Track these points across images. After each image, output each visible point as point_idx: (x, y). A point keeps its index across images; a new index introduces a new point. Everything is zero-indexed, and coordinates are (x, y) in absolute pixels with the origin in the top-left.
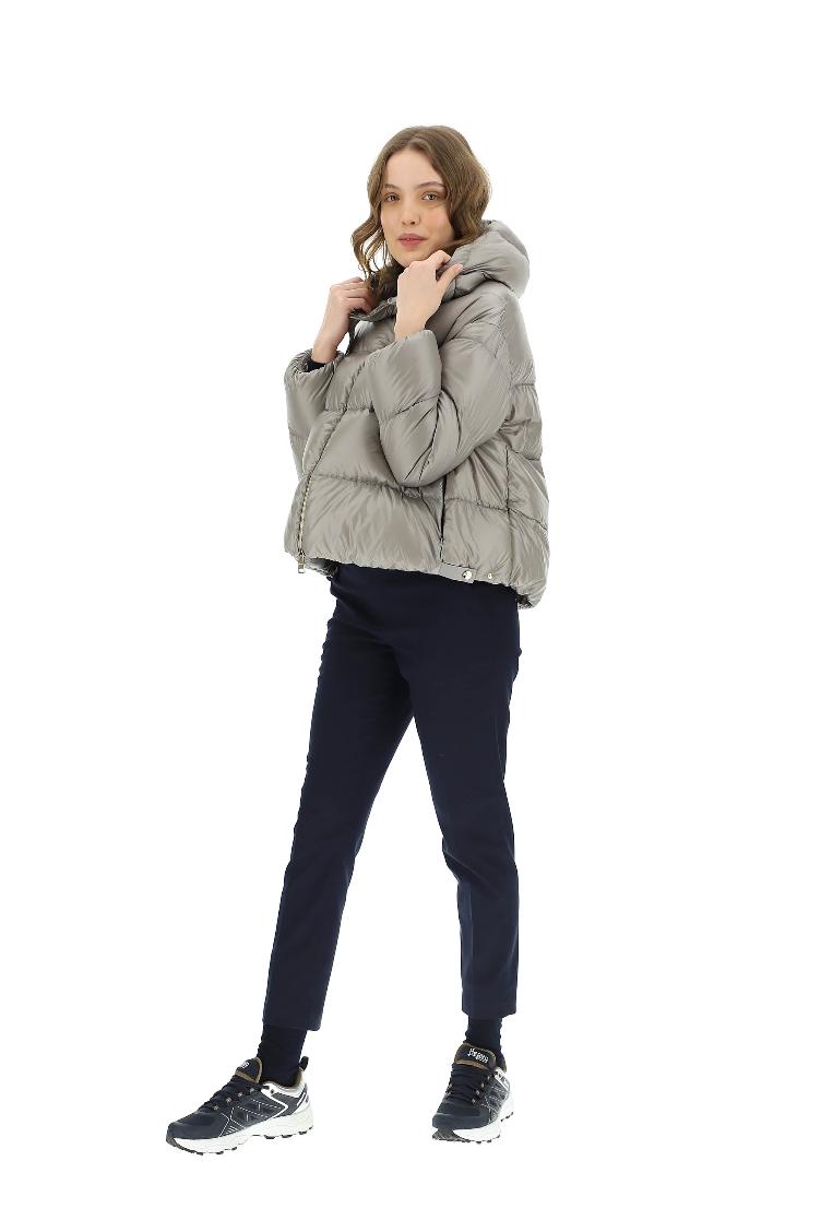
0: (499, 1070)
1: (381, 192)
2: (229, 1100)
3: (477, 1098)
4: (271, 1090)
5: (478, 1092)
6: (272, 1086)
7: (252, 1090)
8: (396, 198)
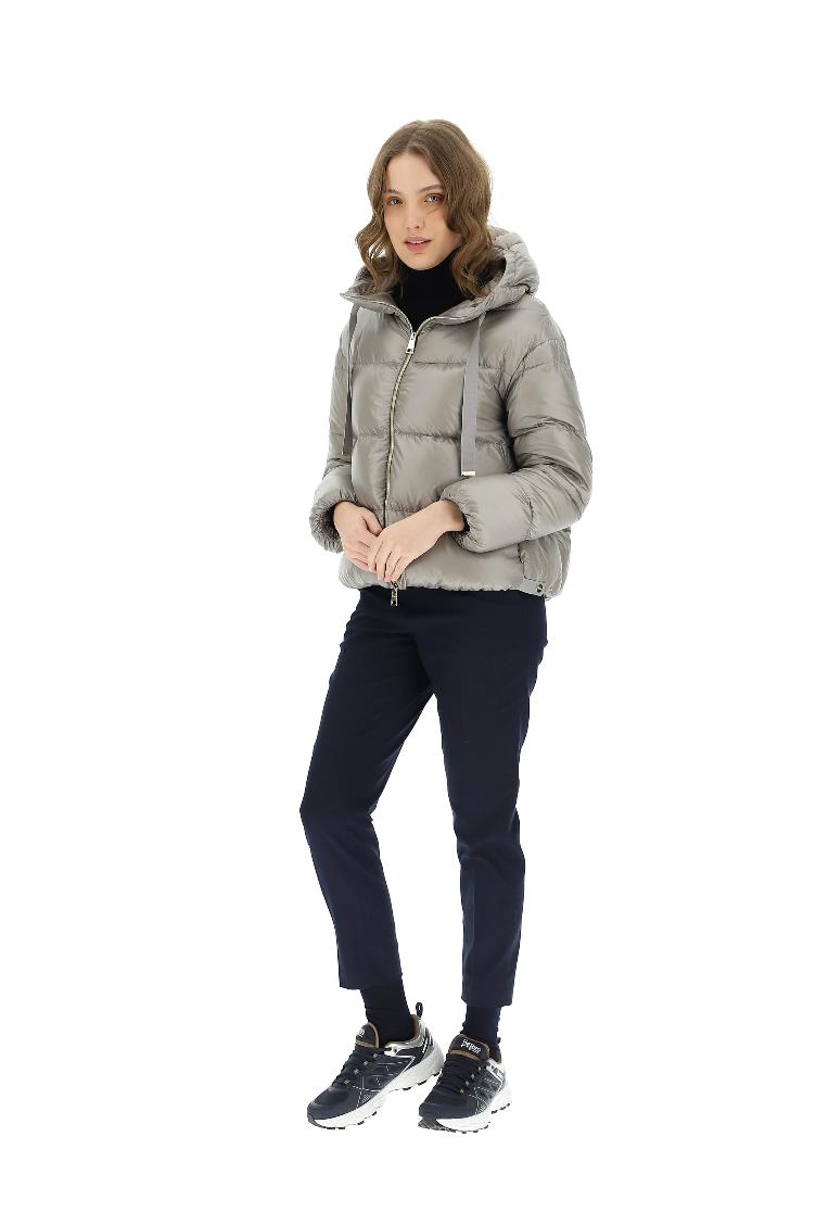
0: (492, 1062)
1: (382, 195)
2: (356, 1071)
3: (466, 1088)
4: (394, 1049)
5: (467, 1083)
6: (392, 1045)
7: (375, 1056)
8: (398, 201)
